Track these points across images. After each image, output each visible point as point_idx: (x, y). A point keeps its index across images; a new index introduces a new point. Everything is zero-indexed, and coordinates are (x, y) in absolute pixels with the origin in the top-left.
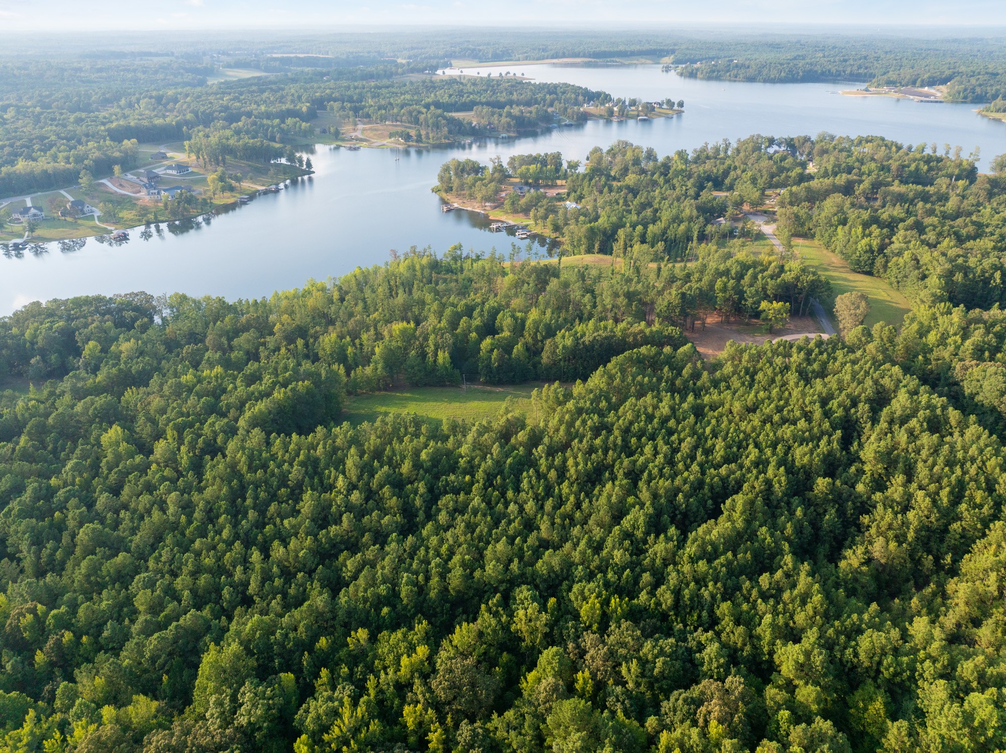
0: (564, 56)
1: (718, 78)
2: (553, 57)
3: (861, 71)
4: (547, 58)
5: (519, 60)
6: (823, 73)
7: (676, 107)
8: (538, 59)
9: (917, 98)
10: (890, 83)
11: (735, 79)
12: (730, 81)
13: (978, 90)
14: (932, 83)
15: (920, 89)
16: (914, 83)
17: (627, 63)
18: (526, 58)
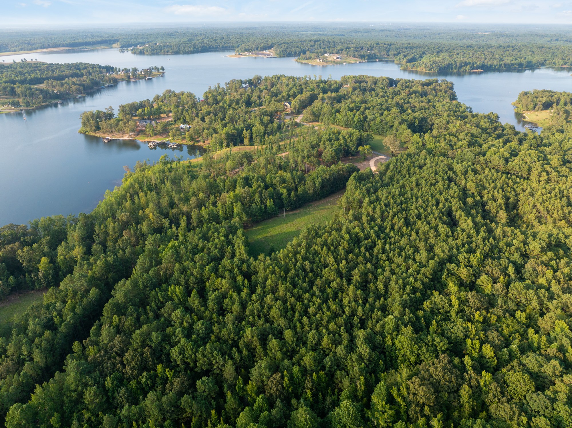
0: (49, 47)
1: (157, 54)
2: (41, 48)
3: (227, 45)
4: (37, 49)
5: (15, 51)
6: (210, 47)
7: (160, 71)
8: (31, 50)
9: (265, 57)
10: (247, 50)
11: (167, 53)
12: (164, 54)
13: (288, 50)
14: (266, 48)
15: (262, 52)
16: (257, 49)
17: (93, 48)
18: (21, 50)
